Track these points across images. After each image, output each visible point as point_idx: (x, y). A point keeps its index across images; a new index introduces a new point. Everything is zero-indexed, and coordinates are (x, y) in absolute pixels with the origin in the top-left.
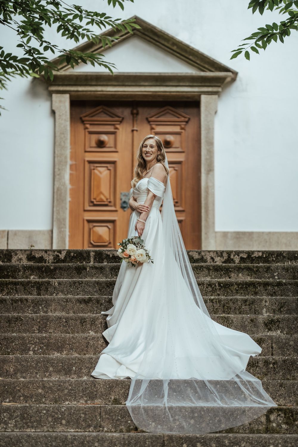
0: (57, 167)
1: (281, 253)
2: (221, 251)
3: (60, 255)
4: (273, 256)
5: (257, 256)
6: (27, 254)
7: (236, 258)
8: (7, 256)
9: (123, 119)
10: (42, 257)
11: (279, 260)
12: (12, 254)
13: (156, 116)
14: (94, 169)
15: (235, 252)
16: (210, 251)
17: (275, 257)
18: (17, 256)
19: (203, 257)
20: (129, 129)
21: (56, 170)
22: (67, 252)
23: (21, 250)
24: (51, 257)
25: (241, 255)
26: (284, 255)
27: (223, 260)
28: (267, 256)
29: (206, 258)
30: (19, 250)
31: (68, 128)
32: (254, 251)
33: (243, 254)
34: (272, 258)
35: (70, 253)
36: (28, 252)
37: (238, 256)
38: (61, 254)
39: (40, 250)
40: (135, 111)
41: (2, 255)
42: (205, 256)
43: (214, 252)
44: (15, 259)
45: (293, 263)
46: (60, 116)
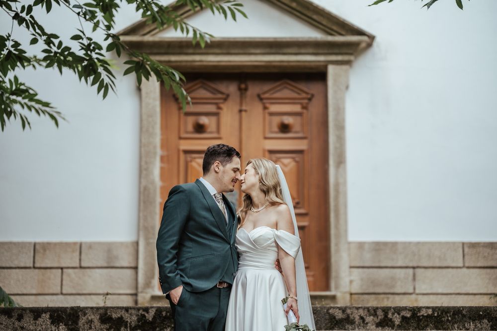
0: (144, 159)
1: (459, 311)
2: (374, 307)
3: (146, 315)
4: (449, 315)
5: (425, 315)
6: (100, 314)
7: (396, 317)
8: (72, 317)
9: (228, 96)
10: (121, 318)
11: (456, 320)
12: (80, 313)
13: (272, 92)
14: (191, 161)
15: (395, 308)
16: (359, 308)
17: (450, 316)
18: (86, 317)
19: (348, 316)
20: (236, 108)
21: (143, 163)
22: (156, 310)
23: (92, 308)
24: (135, 318)
25: (403, 313)
26: (464, 312)
27: (378, 321)
28: (440, 314)
29: (354, 317)
30: (89, 307)
31: (158, 109)
32: (421, 307)
33: (405, 312)
34: (446, 318)
35: (162, 312)
36: (102, 311)
37: (399, 314)
38: (148, 313)
39: (118, 308)
40: (243, 86)
41: (65, 315)
42: (351, 314)
43: (364, 308)
44: (83, 321)
45: (477, 324)
46: (147, 93)
